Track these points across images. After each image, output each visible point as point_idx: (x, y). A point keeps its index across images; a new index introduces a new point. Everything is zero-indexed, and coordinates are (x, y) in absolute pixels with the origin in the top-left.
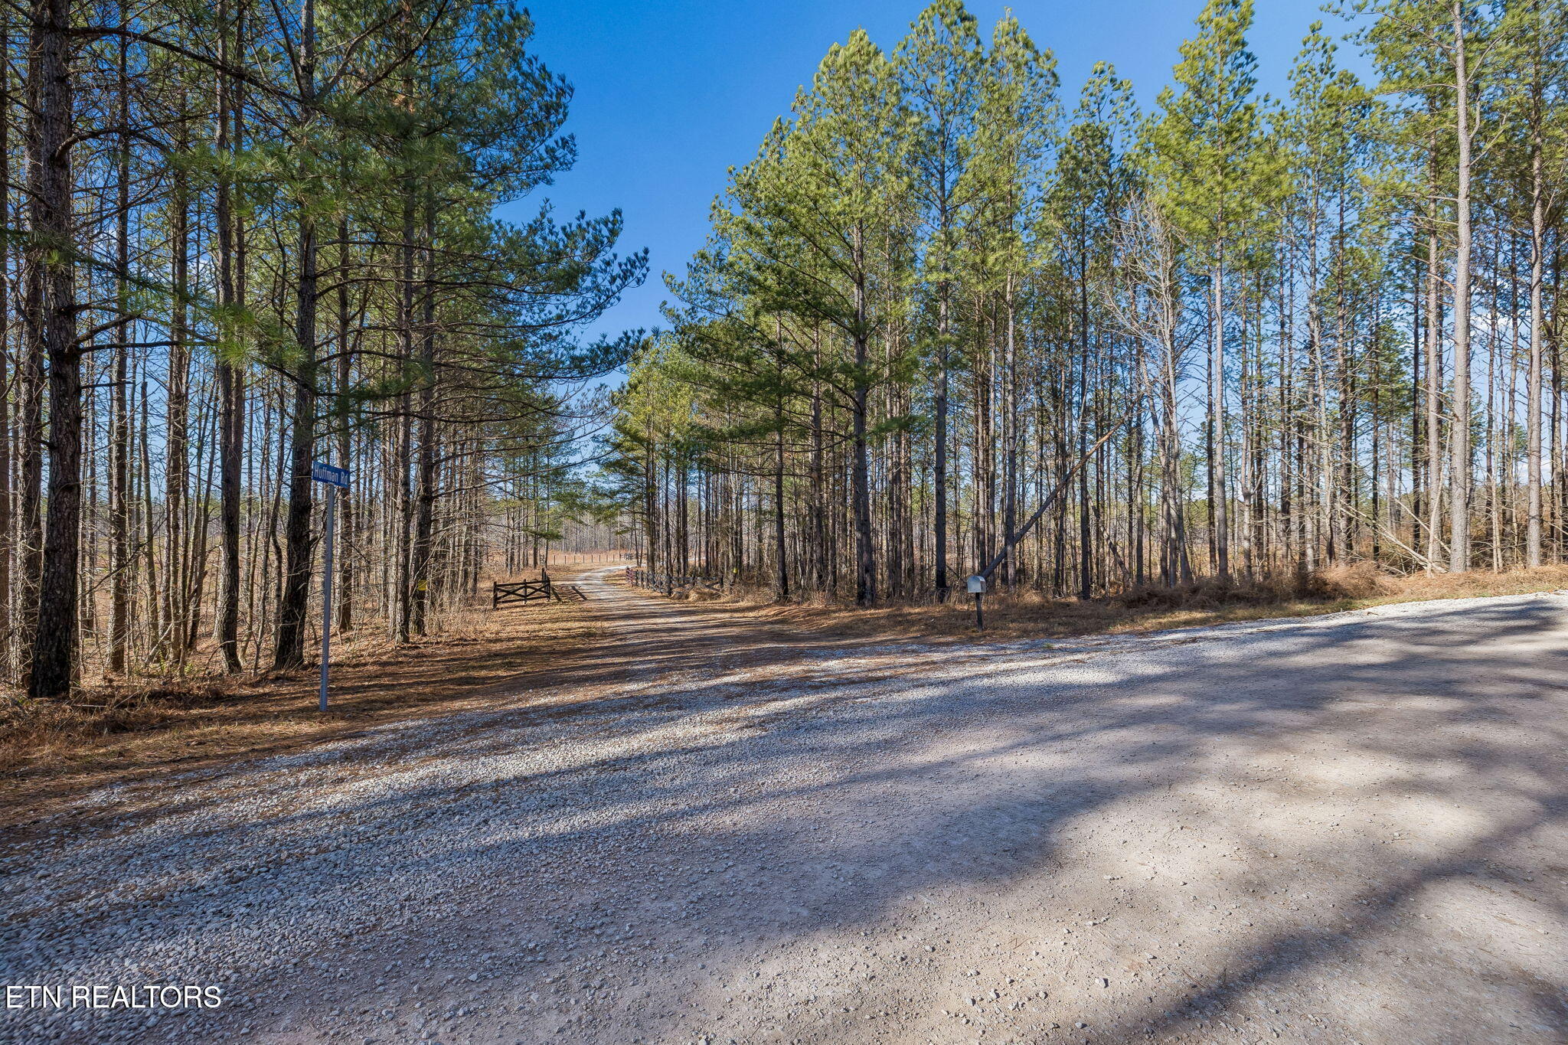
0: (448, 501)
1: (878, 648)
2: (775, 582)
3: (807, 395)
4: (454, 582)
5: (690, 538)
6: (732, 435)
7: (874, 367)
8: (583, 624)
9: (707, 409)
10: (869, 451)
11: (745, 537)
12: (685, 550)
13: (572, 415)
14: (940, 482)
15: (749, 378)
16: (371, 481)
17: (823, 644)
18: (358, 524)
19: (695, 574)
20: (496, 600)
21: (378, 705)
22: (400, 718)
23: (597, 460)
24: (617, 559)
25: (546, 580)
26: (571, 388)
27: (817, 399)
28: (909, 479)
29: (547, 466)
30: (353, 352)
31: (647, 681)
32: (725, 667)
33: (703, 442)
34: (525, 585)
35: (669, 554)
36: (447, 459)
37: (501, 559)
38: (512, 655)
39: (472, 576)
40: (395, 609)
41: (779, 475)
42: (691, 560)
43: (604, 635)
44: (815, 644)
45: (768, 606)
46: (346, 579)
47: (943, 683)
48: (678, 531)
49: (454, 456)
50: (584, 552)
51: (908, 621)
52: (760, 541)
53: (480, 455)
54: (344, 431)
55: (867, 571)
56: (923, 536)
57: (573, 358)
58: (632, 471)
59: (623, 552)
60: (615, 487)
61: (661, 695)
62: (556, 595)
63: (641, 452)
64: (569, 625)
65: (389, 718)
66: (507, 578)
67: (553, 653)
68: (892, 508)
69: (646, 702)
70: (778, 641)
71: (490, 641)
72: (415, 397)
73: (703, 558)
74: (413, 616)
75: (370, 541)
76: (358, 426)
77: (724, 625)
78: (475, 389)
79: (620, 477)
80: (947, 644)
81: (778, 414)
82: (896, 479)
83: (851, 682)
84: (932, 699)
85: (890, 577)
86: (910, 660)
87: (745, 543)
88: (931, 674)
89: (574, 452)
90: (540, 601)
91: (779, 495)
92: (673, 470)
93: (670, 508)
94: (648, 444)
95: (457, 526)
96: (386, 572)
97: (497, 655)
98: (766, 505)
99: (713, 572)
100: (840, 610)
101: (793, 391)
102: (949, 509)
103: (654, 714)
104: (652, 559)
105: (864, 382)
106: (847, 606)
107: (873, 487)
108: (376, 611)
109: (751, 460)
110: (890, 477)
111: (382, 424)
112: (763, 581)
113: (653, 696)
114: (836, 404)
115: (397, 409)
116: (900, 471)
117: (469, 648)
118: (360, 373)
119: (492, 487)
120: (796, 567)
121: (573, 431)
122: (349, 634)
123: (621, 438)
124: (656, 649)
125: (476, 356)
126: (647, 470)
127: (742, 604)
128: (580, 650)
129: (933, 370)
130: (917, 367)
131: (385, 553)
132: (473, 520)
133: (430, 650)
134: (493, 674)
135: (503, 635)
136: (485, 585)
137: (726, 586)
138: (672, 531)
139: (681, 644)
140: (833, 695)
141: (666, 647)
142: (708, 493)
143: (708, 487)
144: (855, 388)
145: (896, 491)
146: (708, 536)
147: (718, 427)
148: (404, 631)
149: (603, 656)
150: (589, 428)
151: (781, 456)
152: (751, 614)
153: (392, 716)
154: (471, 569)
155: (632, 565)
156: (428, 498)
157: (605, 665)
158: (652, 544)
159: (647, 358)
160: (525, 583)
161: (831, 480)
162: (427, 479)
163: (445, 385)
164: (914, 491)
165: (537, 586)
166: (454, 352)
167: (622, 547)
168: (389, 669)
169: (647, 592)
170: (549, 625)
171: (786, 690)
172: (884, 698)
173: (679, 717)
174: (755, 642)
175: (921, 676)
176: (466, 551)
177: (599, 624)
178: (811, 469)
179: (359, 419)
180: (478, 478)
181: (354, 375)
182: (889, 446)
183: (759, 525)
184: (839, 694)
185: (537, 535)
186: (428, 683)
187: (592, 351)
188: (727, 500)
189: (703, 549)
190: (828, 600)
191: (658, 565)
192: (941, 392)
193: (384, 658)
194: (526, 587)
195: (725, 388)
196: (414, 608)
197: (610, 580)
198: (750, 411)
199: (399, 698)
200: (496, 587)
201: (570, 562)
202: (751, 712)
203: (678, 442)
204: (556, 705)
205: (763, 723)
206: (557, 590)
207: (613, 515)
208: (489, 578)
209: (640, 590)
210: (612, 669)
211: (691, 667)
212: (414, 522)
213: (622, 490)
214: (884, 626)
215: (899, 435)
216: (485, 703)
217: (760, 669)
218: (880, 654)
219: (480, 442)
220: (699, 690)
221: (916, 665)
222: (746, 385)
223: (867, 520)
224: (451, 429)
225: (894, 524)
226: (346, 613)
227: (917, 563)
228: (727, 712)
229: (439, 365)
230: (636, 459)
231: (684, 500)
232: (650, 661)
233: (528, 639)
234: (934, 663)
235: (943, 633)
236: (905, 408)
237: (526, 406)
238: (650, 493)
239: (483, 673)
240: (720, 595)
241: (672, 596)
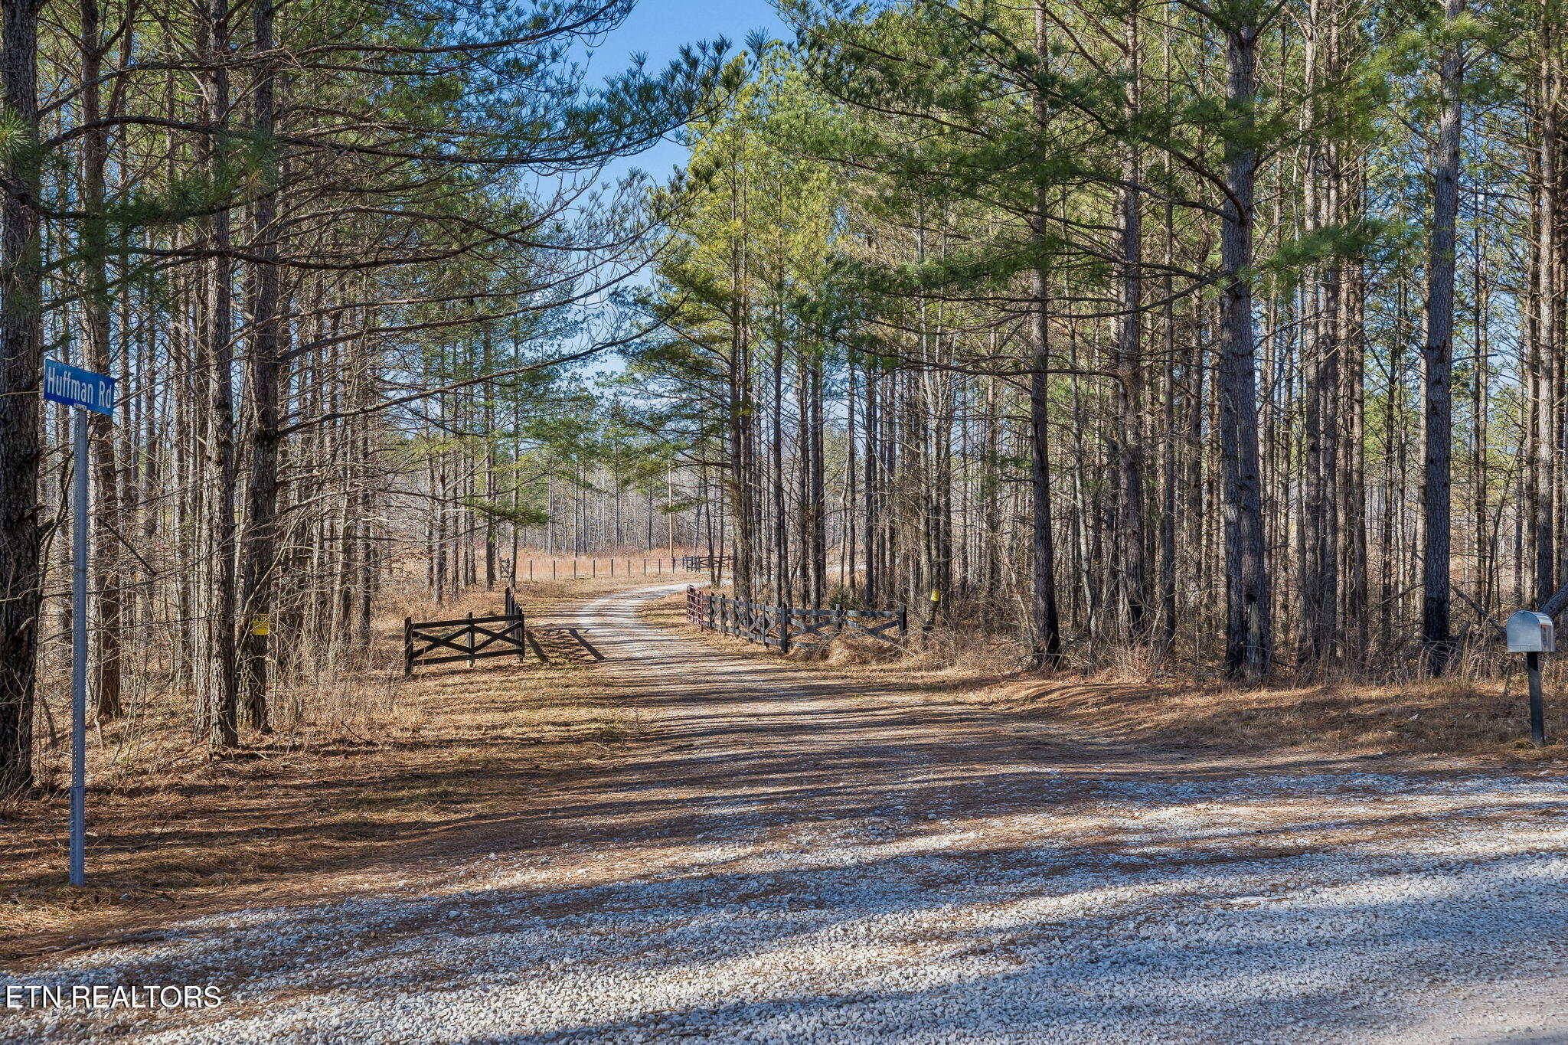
0: (308, 442)
1: (1280, 781)
2: (1028, 624)
3: (1105, 177)
4: (322, 616)
5: (831, 522)
6: (928, 280)
7: (1274, 104)
8: (596, 712)
9: (872, 221)
10: (1258, 309)
11: (956, 519)
12: (820, 549)
13: (568, 246)
14: (1439, 381)
15: (967, 144)
16: (151, 399)
17: (1144, 767)
18: (127, 491)
19: (842, 603)
20: (411, 657)
21: (184, 876)
22: (228, 906)
23: (621, 345)
24: (667, 568)
25: (515, 616)
26: (567, 183)
27: (1134, 188)
28: (1358, 374)
29: (515, 360)
30: (111, 122)
31: (744, 842)
32: (919, 816)
33: (863, 298)
34: (471, 625)
35: (783, 558)
36: (304, 349)
37: (418, 568)
38: (446, 776)
39: (358, 604)
40: (207, 674)
41: (1040, 373)
42: (834, 571)
43: (644, 737)
44: (1125, 768)
45: (1013, 677)
46: (108, 610)
47: (1446, 867)
48: (803, 504)
49: (320, 343)
50: (593, 553)
51: (1353, 720)
52: (993, 526)
53: (371, 339)
54: (98, 292)
55: (1251, 598)
56: (1389, 514)
57: (572, 116)
58: (699, 369)
59: (680, 553)
60: (662, 405)
61: (776, 875)
62: (536, 647)
63: (718, 326)
64: (568, 714)
65: (206, 905)
66: (427, 609)
67: (534, 773)
68: (1314, 449)
69: (743, 888)
70: (1036, 760)
71: (400, 746)
72: (237, 216)
73: (861, 566)
74: (244, 692)
75: (151, 529)
76: (124, 282)
77: (911, 721)
78: (360, 192)
79: (671, 384)
80: (1453, 775)
81: (1038, 229)
82: (1325, 378)
83: (1215, 860)
84: (1418, 904)
85: (1307, 612)
86: (1361, 810)
87: (957, 532)
88: (1415, 847)
89: (573, 328)
90: (503, 661)
91: (1039, 421)
92: (791, 366)
93: (786, 454)
94: (735, 307)
95: (332, 498)
96: (185, 596)
97: (417, 777)
98: (1007, 444)
99: (883, 598)
100: (1183, 691)
101: (1074, 172)
102: (1461, 443)
103: (763, 915)
104: (744, 568)
105: (1250, 143)
106: (1200, 679)
107: (1268, 398)
108: (167, 677)
109: (973, 339)
110: (1311, 372)
111: (176, 276)
112: (1000, 621)
113: (757, 877)
114: (1178, 198)
115: (202, 241)
116: (1334, 360)
117: (359, 762)
118: (124, 167)
119: (394, 410)
120: (1077, 589)
121: (570, 280)
122: (118, 725)
123: (674, 294)
124: (758, 773)
125: (360, 120)
126: (734, 366)
127: (950, 673)
128: (590, 771)
129: (1425, 105)
130: (1384, 101)
131: (184, 554)
132: (360, 482)
133: (279, 762)
134: (410, 817)
135: (429, 734)
136: (387, 624)
137: (915, 629)
138: (790, 505)
139: (813, 761)
140: (1175, 886)
141: (780, 768)
142: (871, 418)
143: (872, 403)
144: (1227, 160)
145: (1325, 406)
146: (872, 516)
147: (896, 263)
148: (228, 723)
149: (643, 785)
150: (606, 273)
151: (1044, 328)
152: (973, 697)
153: (211, 900)
154: (357, 589)
155: (701, 581)
156: (269, 437)
157: (648, 805)
158: (747, 534)
159: (738, 106)
160: (470, 621)
161: (1163, 382)
162: (266, 394)
163: (301, 186)
164: (1370, 405)
165: (497, 627)
166: (318, 112)
167: (678, 541)
168: (201, 801)
169: (736, 643)
170: (523, 715)
171: (1062, 871)
172: (1298, 900)
173: (820, 924)
174: (982, 760)
175: (1390, 849)
176: (348, 551)
177: (631, 713)
178: (1117, 357)
179: (123, 265)
180: (370, 390)
181: (112, 170)
182: (1309, 297)
183: (990, 487)
184: (1190, 885)
185: (498, 517)
186: (280, 833)
187: (612, 96)
188: (917, 429)
189: (860, 546)
190: (1155, 665)
191: (757, 580)
192: (1444, 158)
193: (190, 778)
194: (472, 630)
195: (912, 170)
196: (245, 675)
197: (652, 614)
198: (969, 223)
199: (223, 864)
200: (411, 630)
201: (565, 574)
202: (983, 918)
203: (803, 300)
204: (548, 890)
205: (1010, 946)
206: (538, 638)
207: (656, 470)
208: (395, 610)
209: (718, 639)
210: (664, 814)
211: (840, 815)
212: (242, 487)
213: (676, 413)
214: (1293, 730)
215: (1336, 271)
216: (399, 880)
217: (997, 822)
218: (1284, 794)
219: (372, 308)
220: (859, 866)
221: (1376, 822)
222: (961, 160)
223: (1252, 476)
224: (312, 281)
225: (1320, 484)
226: (110, 678)
227: (1375, 578)
228: (926, 918)
229: (285, 140)
230: (707, 342)
231: (817, 434)
232: (747, 800)
233: (481, 743)
234: (1421, 819)
235: (1441, 748)
236: (1351, 204)
237: (468, 226)
238: (741, 421)
239: (391, 815)
240: (899, 652)
241: (792, 652)
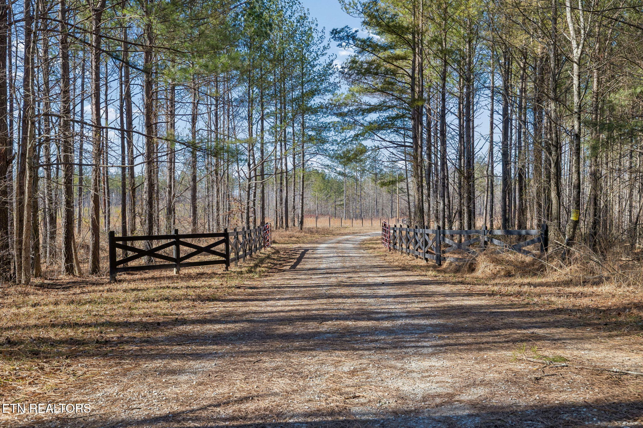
34: (176, 239)
160: (176, 236)
194: (177, 243)
240: (542, 266)
241: (445, 265)
